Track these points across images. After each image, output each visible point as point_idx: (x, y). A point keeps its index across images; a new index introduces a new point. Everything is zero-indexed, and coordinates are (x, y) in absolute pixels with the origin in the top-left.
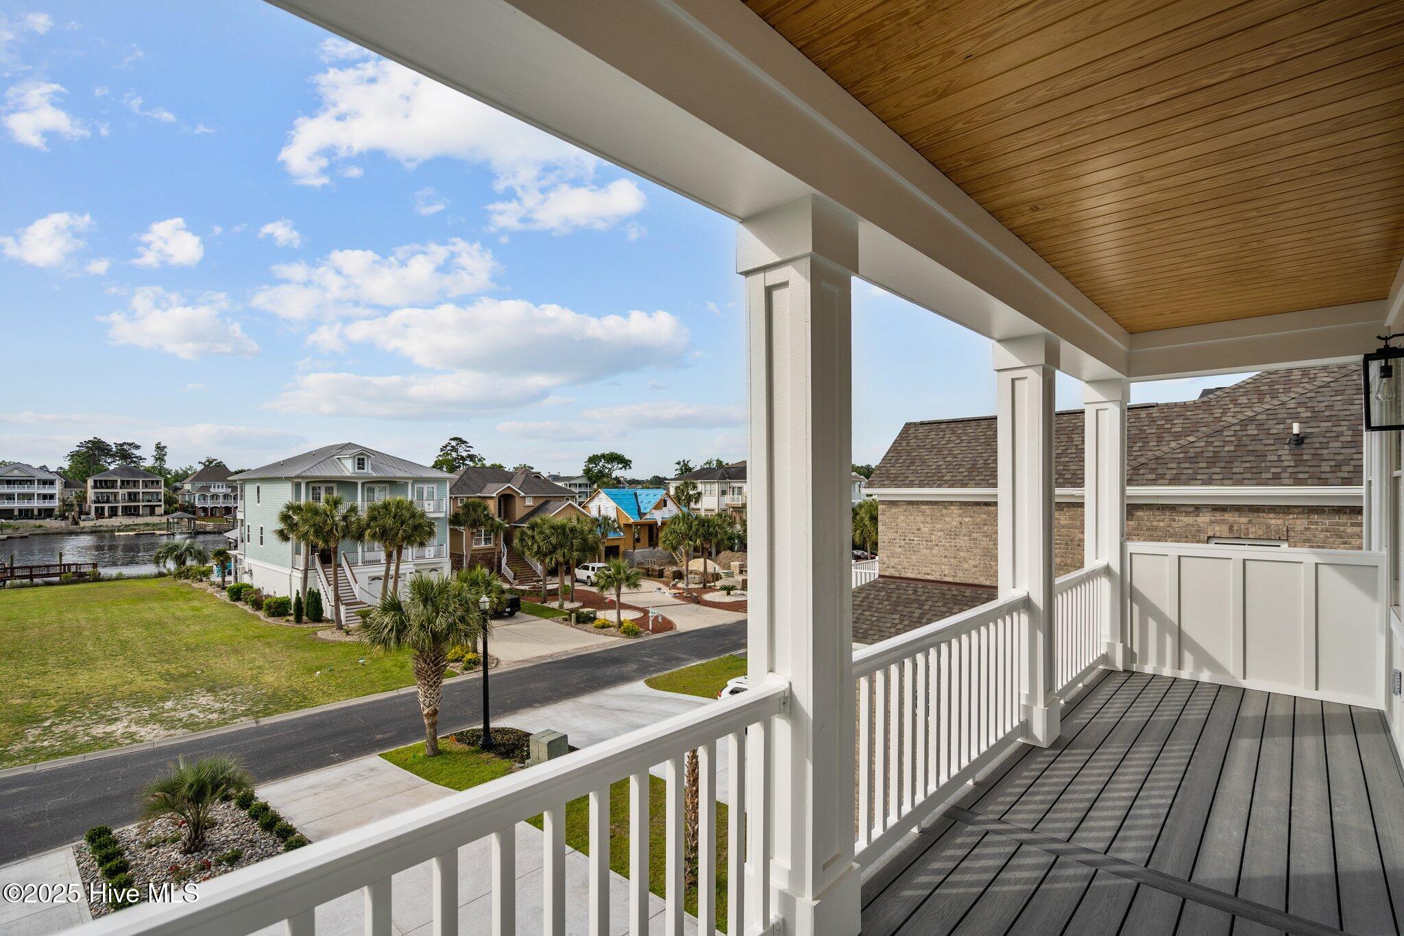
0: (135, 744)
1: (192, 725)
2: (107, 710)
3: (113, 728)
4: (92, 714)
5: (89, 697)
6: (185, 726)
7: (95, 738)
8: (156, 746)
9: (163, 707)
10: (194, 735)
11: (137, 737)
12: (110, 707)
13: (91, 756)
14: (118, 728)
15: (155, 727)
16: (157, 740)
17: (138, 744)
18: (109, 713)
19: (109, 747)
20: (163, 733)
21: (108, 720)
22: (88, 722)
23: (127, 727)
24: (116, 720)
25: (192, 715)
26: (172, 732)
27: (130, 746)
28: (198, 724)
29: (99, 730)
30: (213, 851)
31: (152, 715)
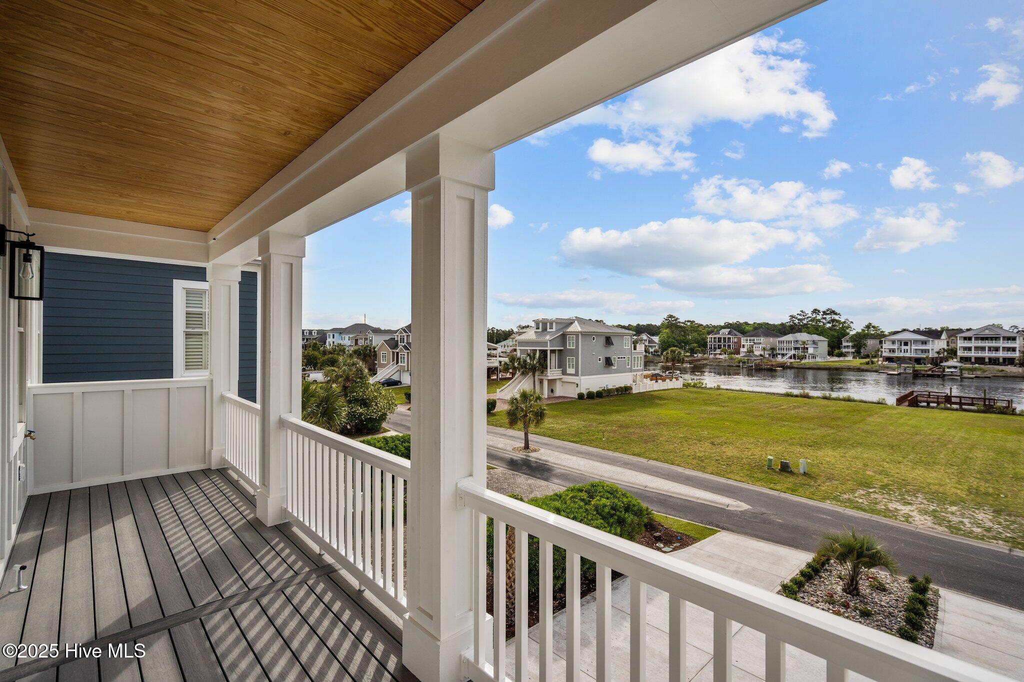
0: (905, 523)
1: (954, 529)
2: (909, 495)
3: (903, 508)
4: (900, 495)
5: (909, 484)
6: (950, 527)
7: (887, 509)
8: (918, 530)
9: (947, 508)
10: (949, 536)
11: (910, 520)
12: (914, 495)
13: (875, 518)
14: (905, 509)
15: (929, 518)
16: (921, 526)
17: (908, 524)
18: (909, 498)
19: (890, 517)
20: (930, 524)
21: (905, 502)
22: (893, 499)
23: (911, 511)
24: (910, 504)
25: (962, 522)
26: (936, 527)
27: (901, 522)
28: (960, 529)
29: (892, 506)
30: (861, 601)
31: (934, 511)
